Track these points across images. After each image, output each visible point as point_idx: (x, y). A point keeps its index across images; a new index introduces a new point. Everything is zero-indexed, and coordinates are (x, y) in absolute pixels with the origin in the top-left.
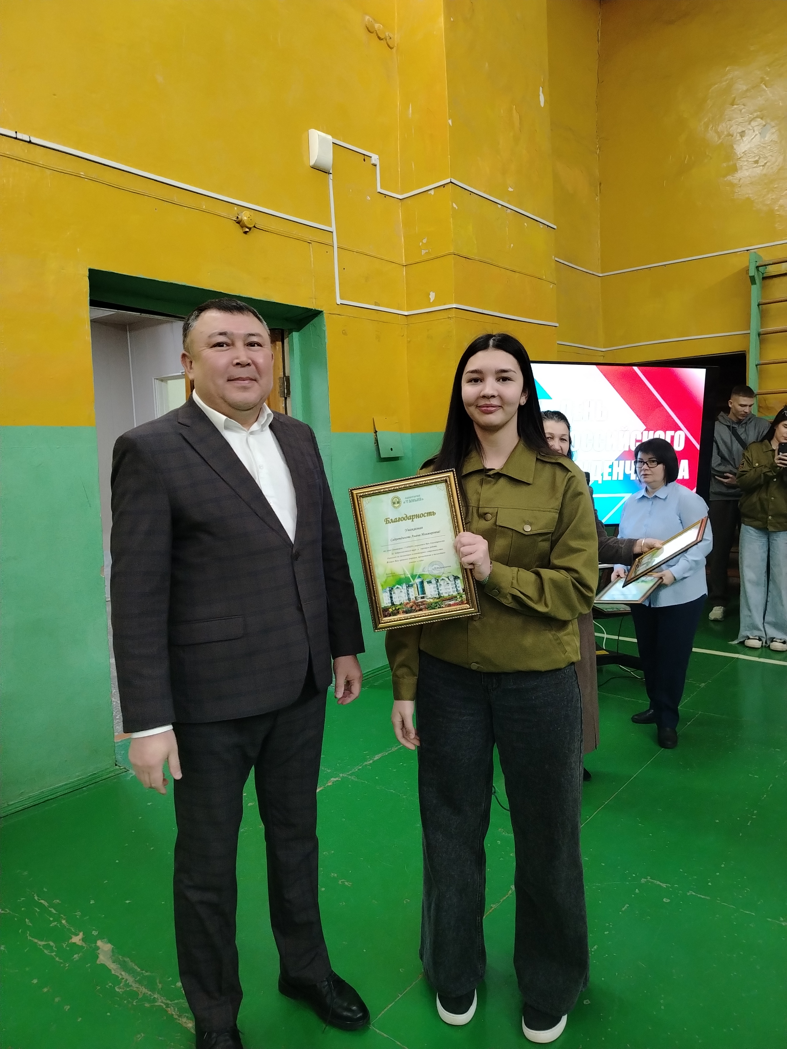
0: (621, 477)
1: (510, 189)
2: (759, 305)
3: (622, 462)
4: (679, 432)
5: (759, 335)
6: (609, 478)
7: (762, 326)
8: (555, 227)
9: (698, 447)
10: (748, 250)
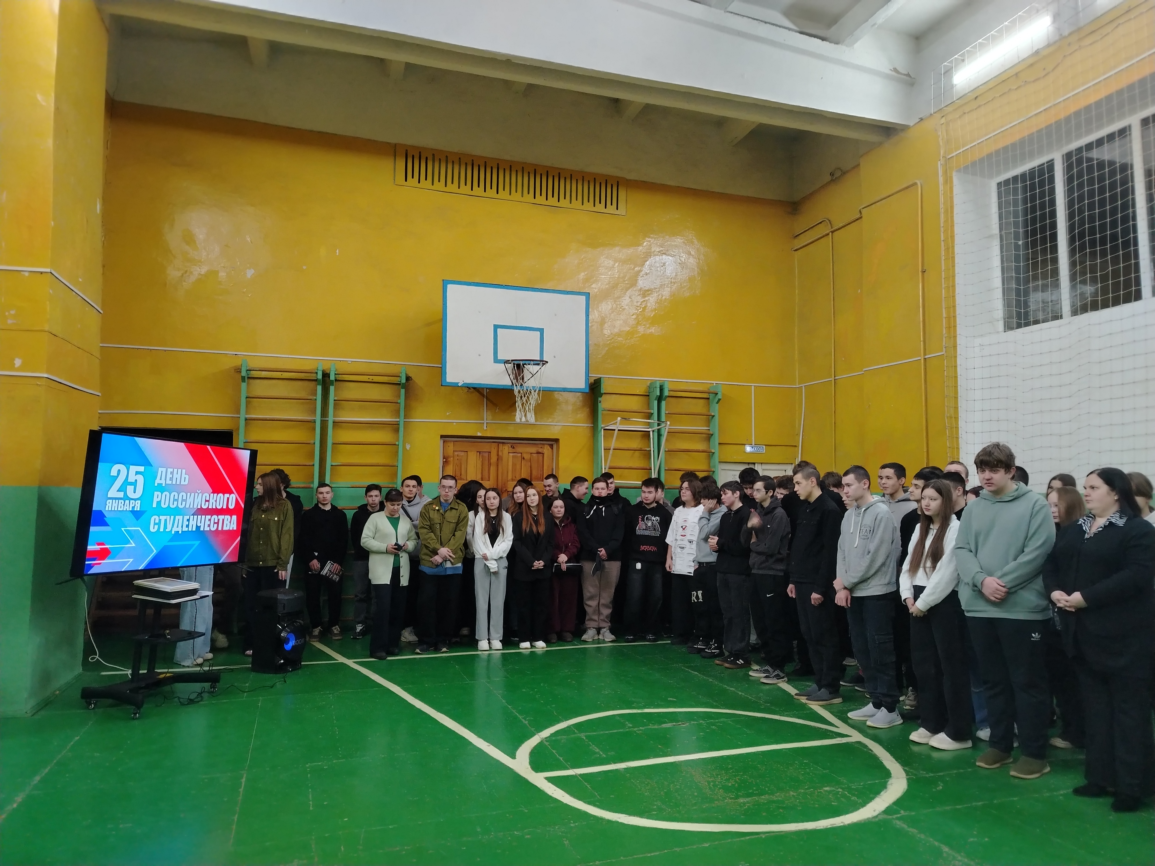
0: (194, 529)
1: (80, 280)
2: (246, 398)
3: (196, 517)
4: (232, 495)
5: (246, 419)
6: (186, 529)
7: (247, 412)
8: (102, 312)
9: (243, 506)
10: (236, 355)
